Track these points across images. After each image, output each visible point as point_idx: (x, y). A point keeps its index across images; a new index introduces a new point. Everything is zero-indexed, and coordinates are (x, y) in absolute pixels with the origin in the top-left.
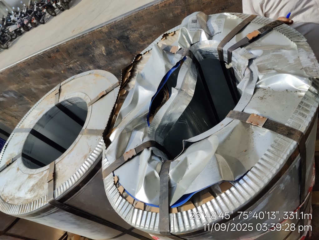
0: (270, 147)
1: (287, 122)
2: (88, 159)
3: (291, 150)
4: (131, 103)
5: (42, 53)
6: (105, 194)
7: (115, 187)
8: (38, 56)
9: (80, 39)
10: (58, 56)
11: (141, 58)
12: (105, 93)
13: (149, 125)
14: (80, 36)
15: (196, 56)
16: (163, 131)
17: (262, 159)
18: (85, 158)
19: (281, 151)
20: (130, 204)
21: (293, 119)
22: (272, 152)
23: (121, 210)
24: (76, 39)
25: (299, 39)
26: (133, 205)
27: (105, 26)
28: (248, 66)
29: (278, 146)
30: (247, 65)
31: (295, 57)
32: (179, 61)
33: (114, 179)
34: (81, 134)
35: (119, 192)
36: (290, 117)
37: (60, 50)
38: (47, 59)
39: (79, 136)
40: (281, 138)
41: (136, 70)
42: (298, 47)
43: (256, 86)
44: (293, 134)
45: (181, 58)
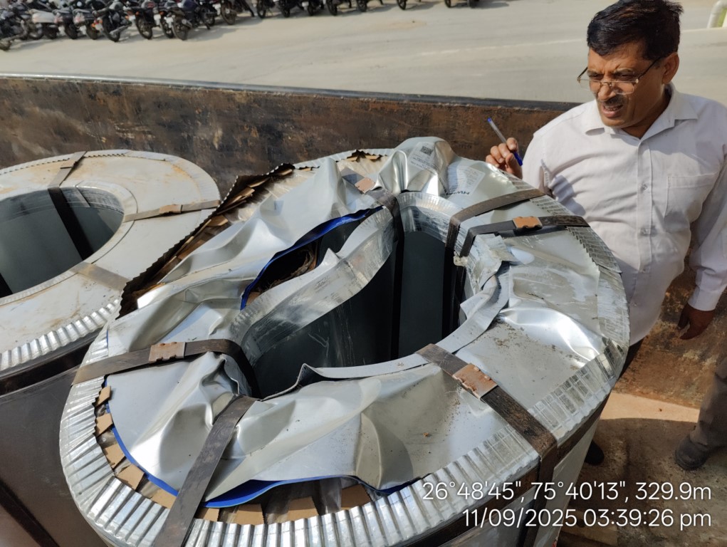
0: (482, 444)
1: (533, 408)
2: (60, 331)
3: (521, 468)
4: (226, 247)
5: (79, 82)
6: (60, 420)
7: (93, 413)
8: (69, 83)
9: (179, 92)
10: (112, 103)
11: (290, 174)
12: (178, 209)
13: (243, 306)
14: (182, 86)
15: (403, 216)
16: (267, 333)
17: (456, 464)
18: (53, 326)
19: (501, 462)
20: (109, 465)
21: (546, 405)
22: (482, 458)
23: (78, 473)
24: (170, 87)
25: (608, 264)
26: (114, 469)
27: (245, 92)
28: (497, 274)
29: (499, 448)
30: (497, 270)
31: (590, 293)
32: (365, 208)
33: (100, 393)
34: (73, 271)
35: (96, 428)
36: (543, 399)
37: (124, 94)
38: (83, 97)
39: (68, 273)
40: (511, 435)
41: (268, 192)
42: (601, 277)
43: (498, 316)
44: (536, 435)
45: (372, 205)
